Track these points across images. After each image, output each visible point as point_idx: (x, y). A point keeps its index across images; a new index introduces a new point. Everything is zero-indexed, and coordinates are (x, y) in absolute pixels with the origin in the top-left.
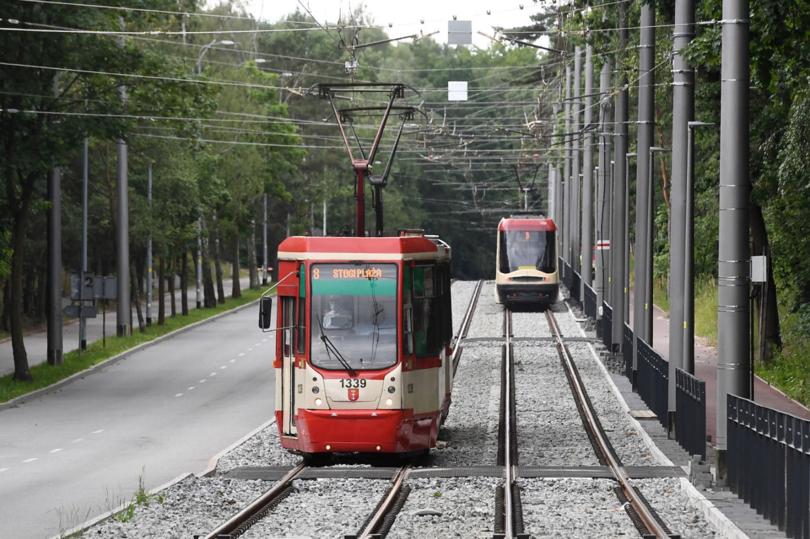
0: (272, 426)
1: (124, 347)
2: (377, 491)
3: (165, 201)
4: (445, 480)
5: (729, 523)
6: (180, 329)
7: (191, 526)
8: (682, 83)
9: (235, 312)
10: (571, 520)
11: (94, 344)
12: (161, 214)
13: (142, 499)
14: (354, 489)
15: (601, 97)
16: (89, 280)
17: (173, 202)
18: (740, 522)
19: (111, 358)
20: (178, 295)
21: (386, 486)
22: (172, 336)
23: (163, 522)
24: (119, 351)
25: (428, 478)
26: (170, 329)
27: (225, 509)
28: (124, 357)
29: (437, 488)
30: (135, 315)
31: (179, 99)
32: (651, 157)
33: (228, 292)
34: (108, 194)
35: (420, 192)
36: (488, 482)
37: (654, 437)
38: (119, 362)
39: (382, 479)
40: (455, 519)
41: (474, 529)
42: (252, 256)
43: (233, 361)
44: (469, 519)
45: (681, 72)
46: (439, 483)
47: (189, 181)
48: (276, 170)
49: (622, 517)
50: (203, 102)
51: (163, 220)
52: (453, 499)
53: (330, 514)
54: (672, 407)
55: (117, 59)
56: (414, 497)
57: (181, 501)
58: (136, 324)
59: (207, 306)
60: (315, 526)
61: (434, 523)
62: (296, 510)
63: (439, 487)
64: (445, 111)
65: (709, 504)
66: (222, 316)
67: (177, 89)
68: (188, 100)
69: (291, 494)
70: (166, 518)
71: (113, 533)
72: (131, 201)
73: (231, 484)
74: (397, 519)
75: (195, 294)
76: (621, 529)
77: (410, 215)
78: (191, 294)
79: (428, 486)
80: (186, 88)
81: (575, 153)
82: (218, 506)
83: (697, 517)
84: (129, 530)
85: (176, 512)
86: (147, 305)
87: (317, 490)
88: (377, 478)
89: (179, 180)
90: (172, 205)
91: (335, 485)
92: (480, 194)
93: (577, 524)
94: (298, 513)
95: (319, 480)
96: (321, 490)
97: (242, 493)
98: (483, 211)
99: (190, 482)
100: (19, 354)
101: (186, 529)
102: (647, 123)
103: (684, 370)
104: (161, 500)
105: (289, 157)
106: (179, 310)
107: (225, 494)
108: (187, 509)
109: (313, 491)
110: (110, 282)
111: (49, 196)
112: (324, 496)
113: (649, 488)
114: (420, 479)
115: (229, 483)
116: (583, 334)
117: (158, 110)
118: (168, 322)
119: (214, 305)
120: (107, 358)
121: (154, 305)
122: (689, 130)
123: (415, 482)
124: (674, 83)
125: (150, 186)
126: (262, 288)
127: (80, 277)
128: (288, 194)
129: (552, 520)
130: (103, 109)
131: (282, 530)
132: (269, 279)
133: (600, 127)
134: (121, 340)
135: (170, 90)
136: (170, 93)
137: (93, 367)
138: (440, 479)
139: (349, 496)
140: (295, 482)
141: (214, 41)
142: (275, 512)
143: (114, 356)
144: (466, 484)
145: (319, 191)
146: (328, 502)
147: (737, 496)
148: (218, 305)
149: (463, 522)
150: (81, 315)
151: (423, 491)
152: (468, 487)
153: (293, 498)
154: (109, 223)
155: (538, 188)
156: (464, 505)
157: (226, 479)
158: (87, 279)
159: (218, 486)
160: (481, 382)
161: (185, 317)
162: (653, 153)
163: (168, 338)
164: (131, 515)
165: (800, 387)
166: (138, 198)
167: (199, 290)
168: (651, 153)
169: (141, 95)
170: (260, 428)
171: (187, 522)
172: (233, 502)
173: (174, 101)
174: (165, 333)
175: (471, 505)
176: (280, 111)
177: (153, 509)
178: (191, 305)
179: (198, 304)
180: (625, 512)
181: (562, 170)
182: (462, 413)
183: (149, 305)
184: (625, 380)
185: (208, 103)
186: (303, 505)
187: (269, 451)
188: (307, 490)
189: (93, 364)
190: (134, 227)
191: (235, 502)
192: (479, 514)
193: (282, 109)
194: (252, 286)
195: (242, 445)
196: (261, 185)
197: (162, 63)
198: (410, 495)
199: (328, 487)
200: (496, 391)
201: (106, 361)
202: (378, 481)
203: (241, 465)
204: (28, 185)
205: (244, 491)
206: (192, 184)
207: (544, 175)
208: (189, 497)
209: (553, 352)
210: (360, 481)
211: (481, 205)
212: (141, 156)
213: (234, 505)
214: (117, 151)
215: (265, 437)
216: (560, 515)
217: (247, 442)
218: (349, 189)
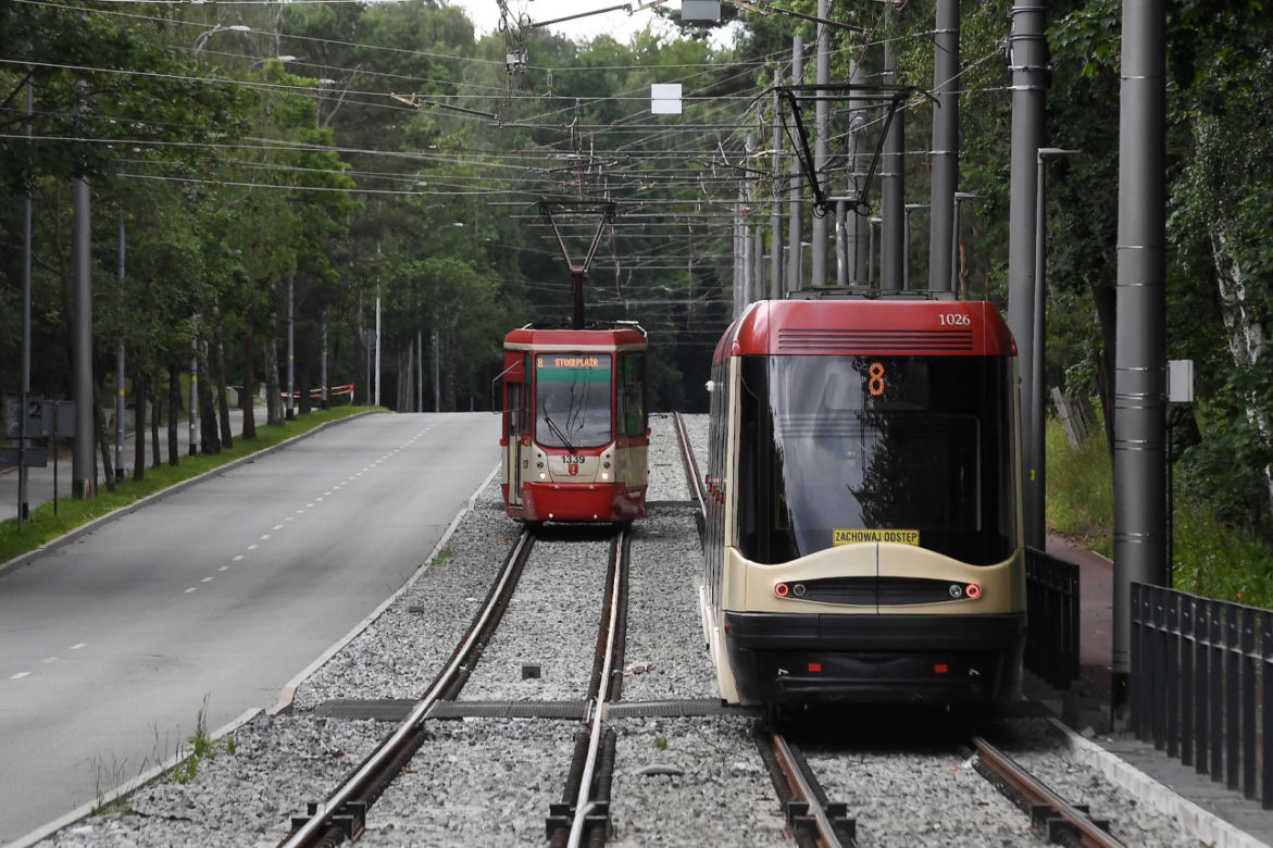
0: (363, 637)
1: (88, 516)
2: (561, 739)
3: (150, 281)
4: (669, 720)
5: (1158, 787)
6: (169, 488)
7: (288, 790)
8: (1027, 87)
9: (251, 461)
10: (892, 783)
11: (38, 510)
12: (143, 302)
13: (202, 746)
14: (524, 735)
15: (851, 116)
16: (36, 407)
17: (162, 283)
18: (1176, 785)
19: (70, 533)
20: (163, 434)
21: (574, 729)
22: (159, 499)
23: (244, 783)
24: (80, 520)
25: (642, 718)
26: (155, 488)
27: (330, 764)
28: (89, 531)
29: (658, 733)
30: (100, 465)
31: (190, 117)
32: (956, 208)
33: (236, 429)
34: (58, 269)
35: (524, 272)
36: (739, 723)
38: (82, 538)
39: (568, 719)
40: (707, 780)
41: (742, 796)
42: (272, 372)
43: (265, 537)
44: (729, 781)
45: (1025, 69)
46: (660, 726)
47: (188, 249)
48: (314, 233)
49: (970, 778)
50: (230, 120)
51: (145, 310)
52: (689, 750)
53: (500, 772)
55: (91, 50)
56: (625, 748)
57: (260, 752)
58: (101, 479)
59: (205, 451)
60: (486, 790)
61: (675, 786)
62: (444, 766)
63: (661, 732)
64: (592, 139)
65: (1112, 758)
66: (231, 468)
67: (185, 99)
68: (203, 118)
69: (426, 742)
70: (246, 778)
71: (173, 800)
72: (94, 280)
73: (326, 727)
74: (615, 781)
75: (188, 433)
76: (979, 796)
77: (509, 309)
78: (183, 434)
79: (642, 730)
80: (201, 97)
81: (794, 208)
82: (319, 758)
83: (1094, 778)
84: (197, 795)
85: (259, 767)
86: (117, 449)
87: (464, 736)
88: (561, 718)
89: (172, 247)
90: (160, 288)
91: (492, 730)
92: (624, 273)
93: (905, 789)
94: (446, 771)
95: (466, 719)
96: (470, 736)
97: (346, 740)
98: (628, 303)
99: (264, 722)
101: (282, 796)
102: (946, 154)
104: (231, 749)
105: (335, 213)
106: (165, 457)
107: (321, 742)
108: (274, 763)
109: (458, 738)
110: (65, 411)
112: (478, 746)
114: (629, 719)
115: (324, 725)
117: (154, 132)
118: (149, 475)
119: (218, 450)
120: (64, 533)
121: (127, 448)
122: (1039, 161)
123: (622, 723)
124: (1014, 87)
125: (123, 256)
126: (287, 423)
127: (21, 401)
128: (333, 271)
129: (863, 782)
130: (68, 129)
131: (435, 798)
132: (296, 410)
133: (850, 163)
134: (80, 504)
135: (174, 101)
136: (175, 105)
137: (42, 546)
138: (661, 719)
139: (518, 745)
140: (427, 722)
141: (219, 25)
142: (412, 769)
143: (72, 529)
144: (704, 727)
145: (374, 269)
146: (489, 755)
147: (1152, 746)
148: (222, 450)
149: (721, 785)
150: (23, 462)
151: (636, 738)
152: (706, 732)
153: (431, 748)
154: (59, 316)
155: (718, 267)
156: (709, 759)
157: (319, 719)
158: (32, 404)
159: (308, 730)
160: (675, 570)
161: (175, 468)
162: (959, 201)
163: (153, 502)
164: (192, 771)
165: (1193, 578)
166: (104, 276)
167: (193, 426)
168: (956, 203)
169: (128, 109)
170: (344, 641)
171: (280, 783)
172: (339, 754)
173: (181, 118)
174: (148, 493)
175: (723, 760)
176: (321, 139)
177: (223, 764)
178: (183, 450)
179: (192, 447)
180: (974, 771)
181: (764, 236)
182: (655, 619)
183: (120, 448)
185: (237, 122)
186: (453, 759)
187: (368, 676)
188: (448, 736)
189: (43, 542)
190: (99, 322)
191: (343, 754)
192: (744, 773)
193: (323, 135)
194: (272, 421)
195: (324, 666)
196: (292, 260)
197: (162, 57)
198: (618, 745)
199: (482, 732)
201: (61, 537)
202: (562, 721)
203: (332, 697)
205: (349, 738)
206: (192, 253)
207: (726, 245)
208: (271, 746)
210: (532, 722)
211: (626, 294)
212: (110, 208)
213: (343, 759)
214: (74, 201)
215: (357, 655)
216: (870, 775)
217: (332, 662)
218: (415, 267)
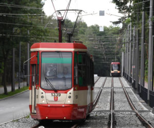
8: (151, 27)
11: (22, 88)
16: (21, 73)
31: (41, 33)
32: (144, 46)
34: (25, 55)
37: (144, 105)
45: (151, 25)
54: (148, 99)
100: (5, 89)
102: (143, 38)
103: (151, 90)
111: (12, 55)
113: (143, 114)
116: (129, 86)
120: (25, 91)
122: (153, 38)
124: (149, 27)
127: (19, 73)
134: (27, 87)
136: (39, 32)
138: (97, 112)
164: (29, 117)
169: (32, 32)
173: (39, 34)
180: (138, 118)
181: (125, 52)
184: (138, 95)
189: (21, 92)
192: (105, 118)
200: (110, 97)
204: (7, 52)
209: (123, 90)
